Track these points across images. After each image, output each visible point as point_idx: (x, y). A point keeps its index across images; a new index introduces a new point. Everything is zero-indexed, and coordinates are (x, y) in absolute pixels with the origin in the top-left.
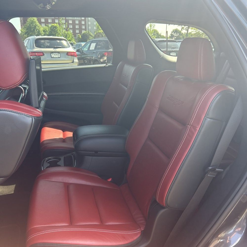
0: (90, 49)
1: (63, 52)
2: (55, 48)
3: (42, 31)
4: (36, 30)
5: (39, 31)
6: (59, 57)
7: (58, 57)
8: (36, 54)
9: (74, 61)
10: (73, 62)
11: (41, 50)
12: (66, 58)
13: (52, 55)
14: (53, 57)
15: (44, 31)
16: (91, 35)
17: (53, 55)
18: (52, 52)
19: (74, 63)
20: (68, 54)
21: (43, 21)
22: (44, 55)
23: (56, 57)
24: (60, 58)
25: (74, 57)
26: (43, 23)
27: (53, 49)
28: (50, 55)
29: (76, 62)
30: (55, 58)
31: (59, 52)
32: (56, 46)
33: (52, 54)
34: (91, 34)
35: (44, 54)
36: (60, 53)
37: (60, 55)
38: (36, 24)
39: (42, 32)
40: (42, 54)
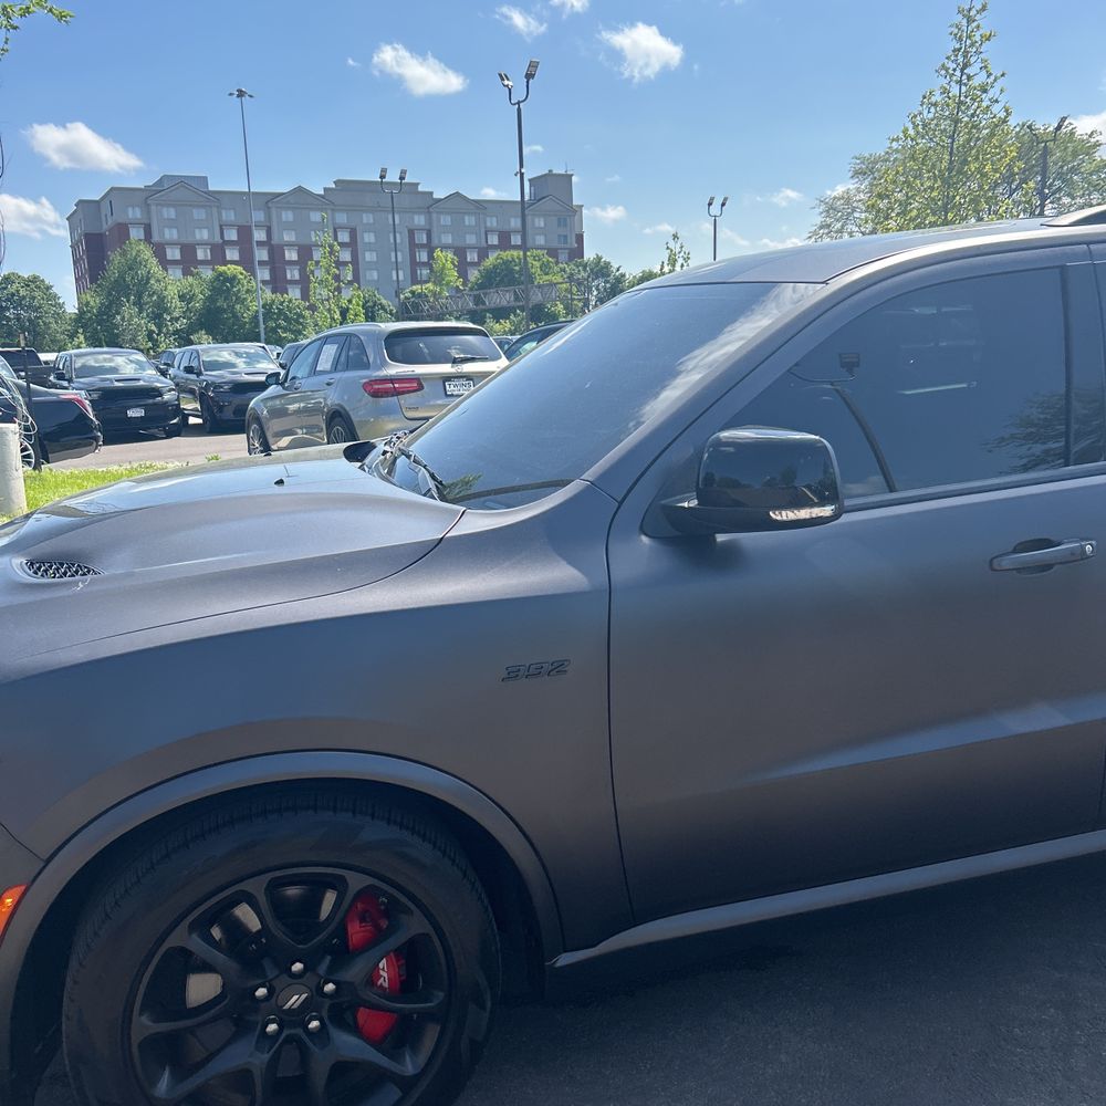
2: (456, 362)
3: (176, 297)
4: (150, 296)
5: (162, 299)
7: (466, 392)
8: (396, 385)
11: (410, 370)
13: (447, 387)
14: (452, 395)
15: (182, 298)
16: (381, 304)
17: (450, 388)
18: (447, 378)
21: (173, 256)
22: (420, 387)
23: (461, 392)
26: (175, 262)
27: (450, 365)
28: (443, 387)
30: (457, 396)
31: (468, 377)
32: (458, 356)
33: (447, 384)
34: (384, 302)
35: (424, 384)
36: (472, 380)
37: (472, 387)
38: (149, 272)
39: (177, 302)
40: (417, 383)
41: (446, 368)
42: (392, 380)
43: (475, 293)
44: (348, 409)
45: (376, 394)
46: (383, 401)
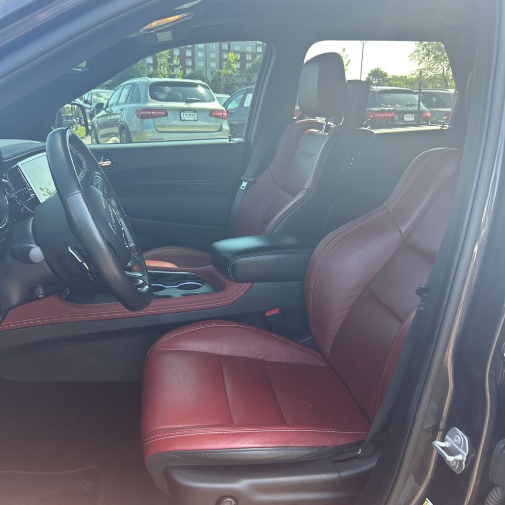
0: (244, 106)
1: (203, 110)
2: (188, 101)
6: (195, 120)
7: (193, 119)
8: (153, 113)
9: (224, 127)
10: (221, 130)
11: (161, 104)
12: (207, 121)
13: (182, 115)
14: (184, 120)
17: (184, 116)
18: (182, 110)
19: (223, 130)
20: (212, 113)
22: (166, 115)
23: (190, 119)
24: (197, 122)
25: (223, 120)
27: (184, 103)
28: (179, 115)
29: (226, 131)
30: (187, 120)
31: (195, 110)
32: (189, 99)
33: (182, 113)
35: (169, 113)
36: (197, 112)
37: (196, 117)
40: (165, 112)
41: (182, 105)
42: (150, 109)
43: (248, 75)
44: (128, 124)
45: (143, 117)
46: (146, 121)
